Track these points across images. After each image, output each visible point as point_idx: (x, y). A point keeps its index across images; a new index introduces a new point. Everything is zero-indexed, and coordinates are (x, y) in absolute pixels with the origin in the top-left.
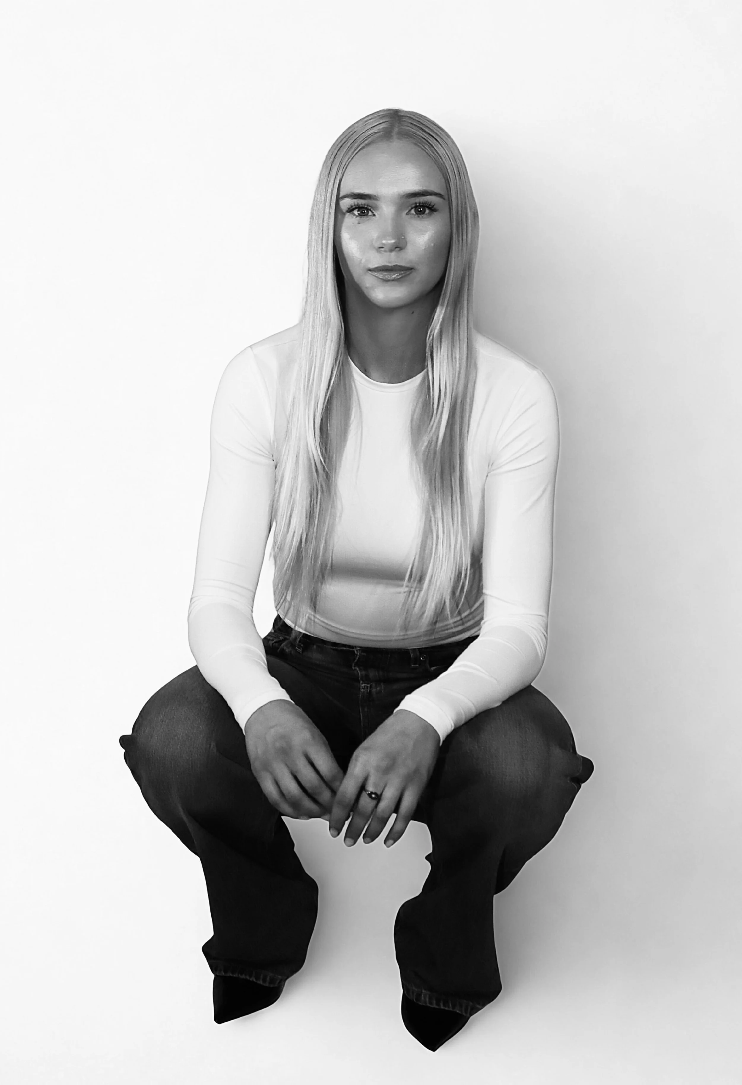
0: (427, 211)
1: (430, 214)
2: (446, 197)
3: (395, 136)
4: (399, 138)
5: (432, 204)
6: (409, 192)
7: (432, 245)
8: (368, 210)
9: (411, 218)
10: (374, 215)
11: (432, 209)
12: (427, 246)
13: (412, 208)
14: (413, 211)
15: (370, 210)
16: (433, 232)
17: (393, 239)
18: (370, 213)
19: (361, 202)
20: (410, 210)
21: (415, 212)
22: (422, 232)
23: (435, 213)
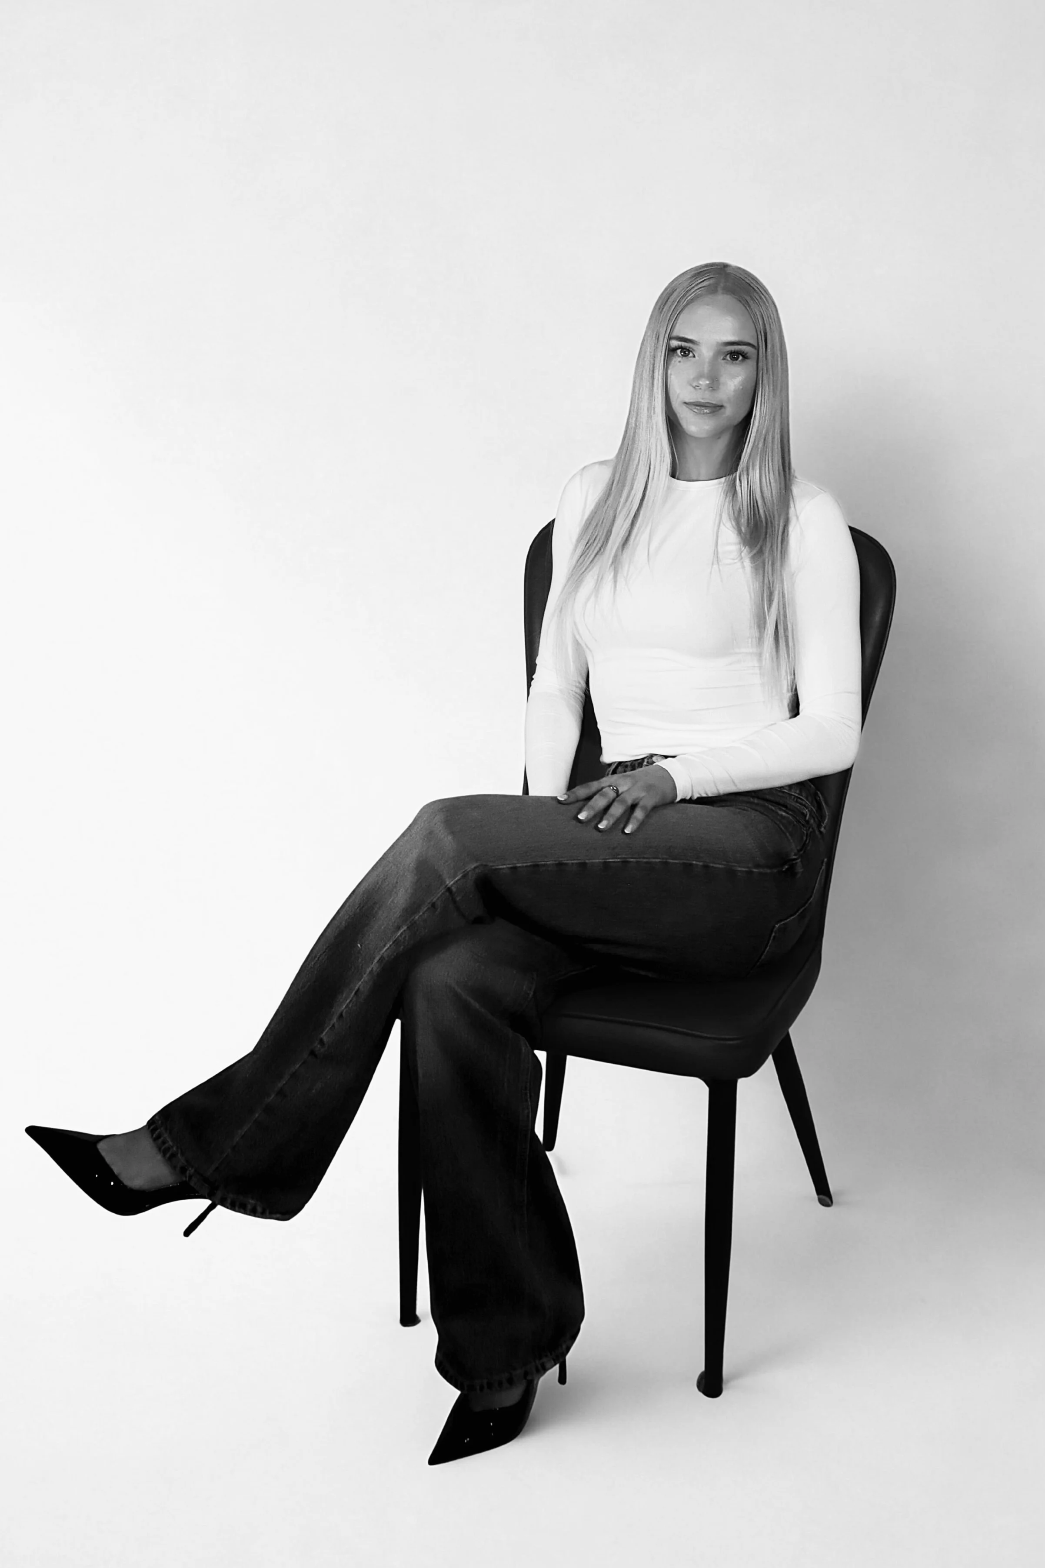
0: (741, 358)
1: (742, 360)
2: (757, 348)
3: (720, 290)
4: (723, 294)
5: (745, 352)
6: (727, 341)
7: (741, 387)
8: (689, 351)
9: (726, 363)
10: (694, 356)
11: (745, 357)
12: (737, 388)
13: (728, 354)
14: (728, 357)
15: (691, 351)
16: (743, 377)
17: (708, 380)
18: (691, 354)
19: (683, 344)
20: (726, 356)
21: (731, 359)
22: (733, 377)
23: (746, 360)
